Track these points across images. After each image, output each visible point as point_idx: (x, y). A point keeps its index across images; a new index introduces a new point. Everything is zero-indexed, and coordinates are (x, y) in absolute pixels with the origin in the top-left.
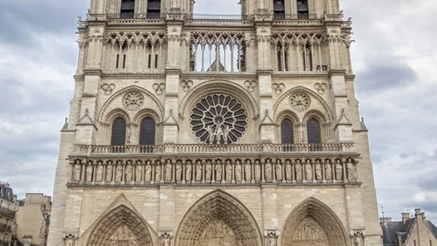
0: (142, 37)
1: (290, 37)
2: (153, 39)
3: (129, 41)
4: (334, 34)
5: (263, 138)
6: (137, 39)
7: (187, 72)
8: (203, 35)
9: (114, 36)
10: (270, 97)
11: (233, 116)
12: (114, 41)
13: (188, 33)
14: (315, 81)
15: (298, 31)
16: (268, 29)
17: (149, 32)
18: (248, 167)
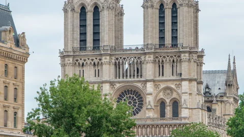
0: (91, 61)
1: (164, 57)
2: (96, 61)
3: (85, 63)
4: (185, 58)
5: (147, 115)
6: (89, 62)
7: (113, 80)
8: (121, 58)
9: (77, 60)
10: (151, 94)
11: (137, 101)
12: (77, 63)
13: (113, 58)
14: (175, 83)
15: (169, 55)
16: (152, 56)
17: (94, 58)
18: (140, 129)
